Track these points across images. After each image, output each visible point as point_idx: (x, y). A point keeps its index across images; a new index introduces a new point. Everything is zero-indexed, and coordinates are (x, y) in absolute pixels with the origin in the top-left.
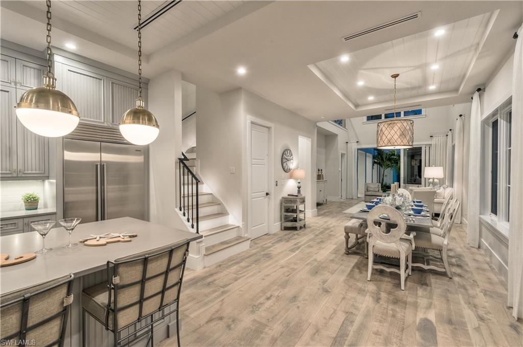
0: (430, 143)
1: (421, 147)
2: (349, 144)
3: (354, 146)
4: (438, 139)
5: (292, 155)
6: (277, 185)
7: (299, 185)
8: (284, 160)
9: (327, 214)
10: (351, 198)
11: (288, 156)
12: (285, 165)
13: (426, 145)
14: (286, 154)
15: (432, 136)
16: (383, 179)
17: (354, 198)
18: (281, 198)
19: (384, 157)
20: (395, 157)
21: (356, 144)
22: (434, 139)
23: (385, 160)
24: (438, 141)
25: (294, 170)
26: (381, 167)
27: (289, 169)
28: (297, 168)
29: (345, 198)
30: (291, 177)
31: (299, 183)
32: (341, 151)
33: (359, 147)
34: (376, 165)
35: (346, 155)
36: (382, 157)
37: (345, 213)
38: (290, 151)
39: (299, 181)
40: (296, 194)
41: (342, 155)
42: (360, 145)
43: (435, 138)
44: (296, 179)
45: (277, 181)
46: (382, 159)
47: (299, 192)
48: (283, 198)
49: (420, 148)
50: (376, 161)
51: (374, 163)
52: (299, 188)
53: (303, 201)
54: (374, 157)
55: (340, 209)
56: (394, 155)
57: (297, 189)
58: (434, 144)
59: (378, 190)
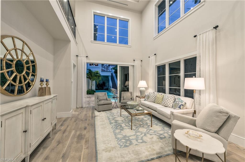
0: (133, 64)
1: (129, 67)
2: (79, 58)
3: (84, 60)
10: (80, 107)
13: (131, 65)
16: (91, 87)
17: (84, 106)
19: (93, 74)
20: (98, 75)
21: (85, 58)
23: (93, 76)
24: (138, 64)
29: (75, 108)
32: (73, 63)
35: (76, 67)
36: (91, 74)
41: (74, 66)
42: (89, 60)
46: (91, 76)
56: (97, 73)
58: (135, 66)
59: (106, 99)
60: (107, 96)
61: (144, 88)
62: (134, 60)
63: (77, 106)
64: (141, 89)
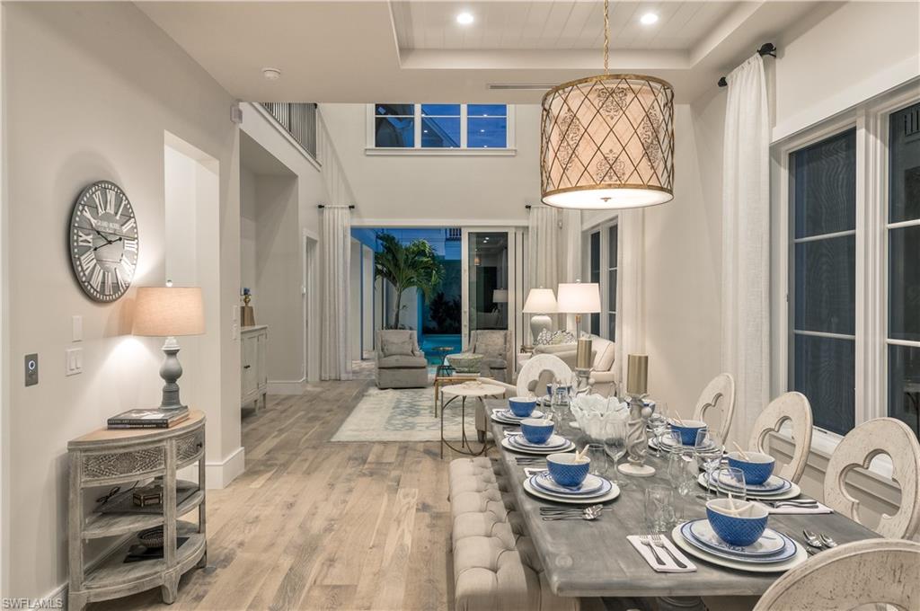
0: (523, 223)
1: (507, 233)
2: (326, 212)
3: (342, 221)
4: (542, 212)
5: (128, 215)
6: (32, 379)
7: (172, 364)
8: (85, 238)
9: (282, 457)
10: (333, 377)
11: (107, 217)
12: (87, 262)
13: (517, 227)
14: (94, 208)
15: (530, 207)
16: (397, 315)
17: (344, 376)
18: (61, 447)
19: (401, 257)
20: (426, 260)
21: (347, 211)
22: (534, 212)
23: (402, 265)
24: (542, 219)
25: (143, 289)
26: (391, 284)
27: (116, 287)
28: (158, 281)
29: (317, 379)
30: (127, 327)
31: (172, 353)
32: (306, 232)
33: (357, 223)
34: (379, 278)
35: (318, 245)
36: (395, 258)
37: (344, 445)
38: (120, 194)
39: (171, 343)
40: (159, 416)
41: (311, 243)
42: (360, 216)
43: (535, 210)
44: (152, 335)
45: (32, 358)
46: (397, 265)
47: (171, 397)
48: (75, 446)
49: (505, 235)
50: (380, 267)
51: (377, 272)
52: (171, 377)
53: (194, 445)
54: (377, 258)
55: (317, 427)
56: (422, 253)
57: (163, 383)
58: (533, 228)
59: (412, 352)
60: (416, 344)
61: (548, 315)
62: (528, 207)
63: (323, 375)
64: (535, 319)
